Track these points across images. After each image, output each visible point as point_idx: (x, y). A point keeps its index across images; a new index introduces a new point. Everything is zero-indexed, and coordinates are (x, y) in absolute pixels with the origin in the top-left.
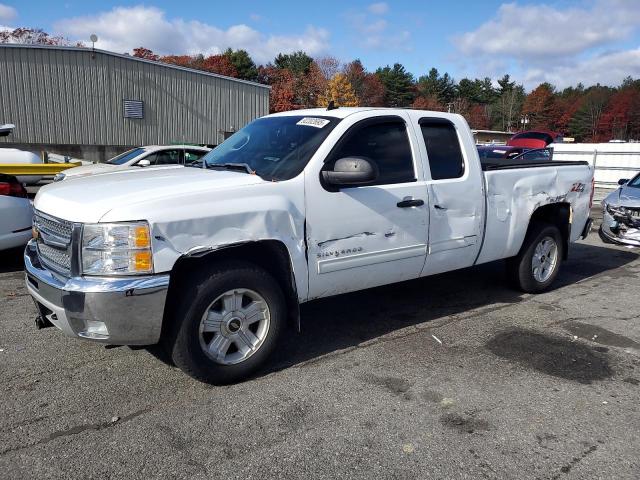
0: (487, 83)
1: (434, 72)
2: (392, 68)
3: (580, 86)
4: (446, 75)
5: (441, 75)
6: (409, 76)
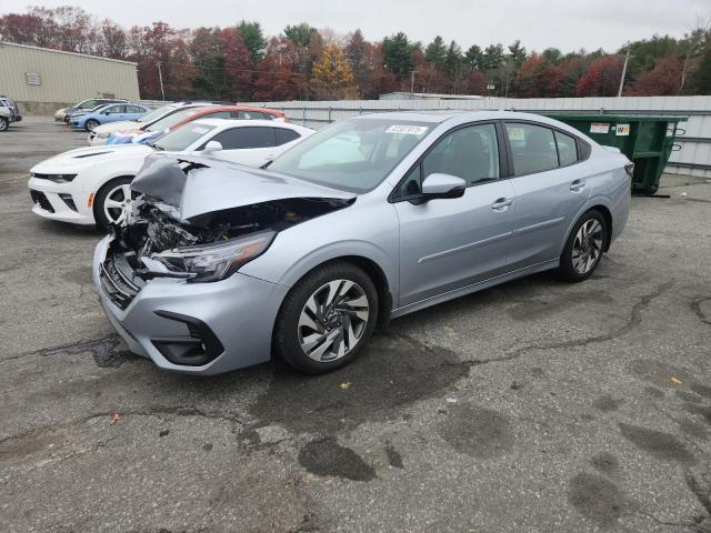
0: (499, 49)
1: (439, 40)
2: (396, 36)
3: (582, 51)
5: (447, 43)
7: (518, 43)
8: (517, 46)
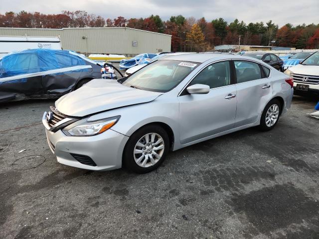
0: (262, 25)
1: (236, 21)
2: (218, 20)
3: (304, 24)
4: (242, 22)
5: (240, 22)
6: (226, 23)
7: (271, 21)
8: (270, 23)
